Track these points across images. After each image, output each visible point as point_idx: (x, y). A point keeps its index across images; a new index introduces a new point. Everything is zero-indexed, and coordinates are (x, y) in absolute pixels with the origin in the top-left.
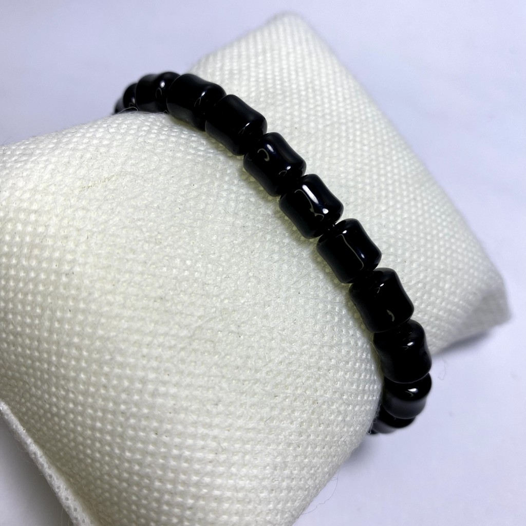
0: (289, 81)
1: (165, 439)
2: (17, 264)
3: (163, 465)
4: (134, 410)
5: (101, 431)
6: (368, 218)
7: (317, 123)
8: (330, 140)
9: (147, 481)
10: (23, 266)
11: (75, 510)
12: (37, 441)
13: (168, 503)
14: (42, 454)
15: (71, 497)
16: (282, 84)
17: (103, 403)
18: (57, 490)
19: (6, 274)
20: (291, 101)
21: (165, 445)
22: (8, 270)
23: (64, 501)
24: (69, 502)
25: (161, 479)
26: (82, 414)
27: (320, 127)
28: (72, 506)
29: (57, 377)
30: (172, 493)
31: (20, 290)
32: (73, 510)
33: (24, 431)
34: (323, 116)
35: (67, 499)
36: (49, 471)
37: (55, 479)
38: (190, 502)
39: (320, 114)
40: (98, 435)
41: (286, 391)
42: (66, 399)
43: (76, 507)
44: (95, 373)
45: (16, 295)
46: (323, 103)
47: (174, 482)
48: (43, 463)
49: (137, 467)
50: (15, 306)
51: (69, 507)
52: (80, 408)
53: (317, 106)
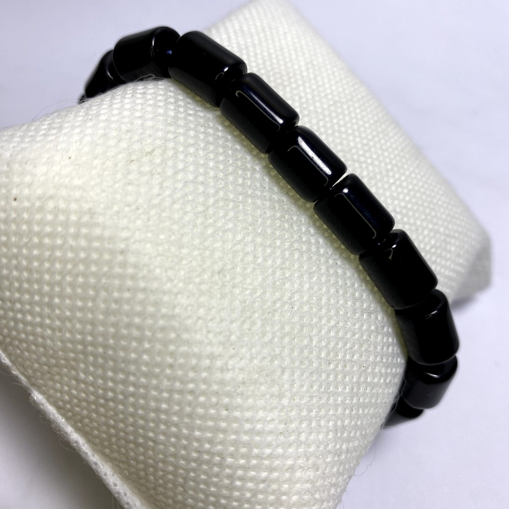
0: (291, 61)
1: (237, 414)
2: (64, 244)
3: (235, 441)
4: (203, 387)
5: (166, 412)
6: (381, 191)
7: (322, 104)
8: (336, 117)
9: (218, 458)
10: (71, 246)
11: (125, 495)
12: (78, 430)
13: (241, 479)
14: (84, 442)
15: (119, 482)
16: (285, 65)
17: (169, 383)
18: (104, 477)
19: (50, 256)
20: (296, 82)
21: (236, 420)
22: (53, 250)
23: (113, 487)
24: (118, 488)
25: (232, 455)
26: (144, 397)
27: (325, 106)
28: (121, 491)
29: (115, 361)
30: (245, 468)
31: (70, 273)
32: (123, 495)
33: (63, 420)
34: (326, 95)
35: (115, 485)
36: (93, 458)
37: (101, 466)
38: (264, 474)
39: (323, 95)
40: (163, 417)
41: (338, 358)
42: (125, 382)
43: (126, 492)
44: (159, 353)
45: (63, 278)
46: (324, 84)
47: (247, 456)
48: (87, 451)
49: (207, 446)
50: (63, 289)
51: (118, 493)
52: (142, 391)
53: (319, 86)
